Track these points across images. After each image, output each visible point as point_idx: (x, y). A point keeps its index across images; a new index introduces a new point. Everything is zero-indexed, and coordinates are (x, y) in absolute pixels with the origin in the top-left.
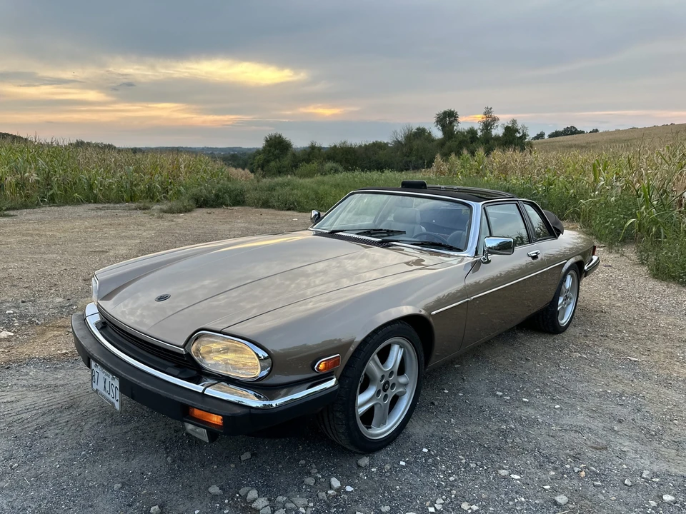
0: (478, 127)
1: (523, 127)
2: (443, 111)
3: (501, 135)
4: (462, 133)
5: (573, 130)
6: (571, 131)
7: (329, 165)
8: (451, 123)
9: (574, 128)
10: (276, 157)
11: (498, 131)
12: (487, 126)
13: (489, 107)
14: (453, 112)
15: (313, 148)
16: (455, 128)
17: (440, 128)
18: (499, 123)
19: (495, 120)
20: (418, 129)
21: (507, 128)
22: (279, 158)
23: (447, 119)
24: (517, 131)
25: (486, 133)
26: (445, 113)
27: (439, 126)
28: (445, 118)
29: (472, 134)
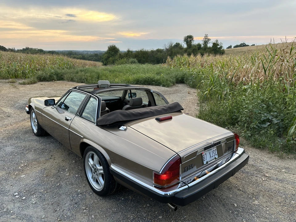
0: (202, 43)
1: (221, 43)
2: (187, 36)
3: (211, 46)
4: (195, 46)
5: (244, 45)
6: (243, 45)
7: (132, 60)
8: (190, 41)
9: (245, 43)
10: (113, 55)
11: (210, 45)
12: (206, 42)
13: (207, 34)
14: (191, 36)
15: (129, 51)
16: (192, 43)
17: (186, 43)
18: (211, 41)
19: (209, 40)
20: (176, 43)
21: (214, 44)
22: (113, 56)
23: (189, 39)
24: (218, 45)
25: (205, 46)
26: (188, 36)
27: (185, 42)
28: (188, 38)
29: (199, 46)
